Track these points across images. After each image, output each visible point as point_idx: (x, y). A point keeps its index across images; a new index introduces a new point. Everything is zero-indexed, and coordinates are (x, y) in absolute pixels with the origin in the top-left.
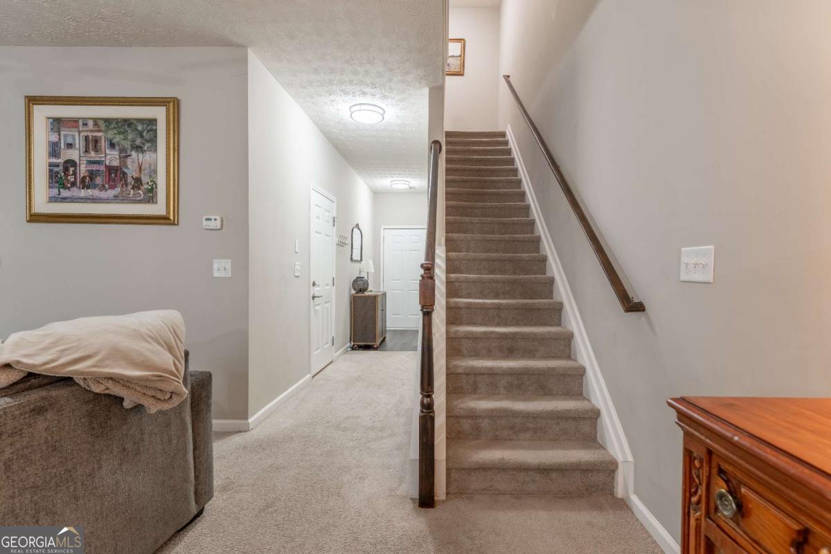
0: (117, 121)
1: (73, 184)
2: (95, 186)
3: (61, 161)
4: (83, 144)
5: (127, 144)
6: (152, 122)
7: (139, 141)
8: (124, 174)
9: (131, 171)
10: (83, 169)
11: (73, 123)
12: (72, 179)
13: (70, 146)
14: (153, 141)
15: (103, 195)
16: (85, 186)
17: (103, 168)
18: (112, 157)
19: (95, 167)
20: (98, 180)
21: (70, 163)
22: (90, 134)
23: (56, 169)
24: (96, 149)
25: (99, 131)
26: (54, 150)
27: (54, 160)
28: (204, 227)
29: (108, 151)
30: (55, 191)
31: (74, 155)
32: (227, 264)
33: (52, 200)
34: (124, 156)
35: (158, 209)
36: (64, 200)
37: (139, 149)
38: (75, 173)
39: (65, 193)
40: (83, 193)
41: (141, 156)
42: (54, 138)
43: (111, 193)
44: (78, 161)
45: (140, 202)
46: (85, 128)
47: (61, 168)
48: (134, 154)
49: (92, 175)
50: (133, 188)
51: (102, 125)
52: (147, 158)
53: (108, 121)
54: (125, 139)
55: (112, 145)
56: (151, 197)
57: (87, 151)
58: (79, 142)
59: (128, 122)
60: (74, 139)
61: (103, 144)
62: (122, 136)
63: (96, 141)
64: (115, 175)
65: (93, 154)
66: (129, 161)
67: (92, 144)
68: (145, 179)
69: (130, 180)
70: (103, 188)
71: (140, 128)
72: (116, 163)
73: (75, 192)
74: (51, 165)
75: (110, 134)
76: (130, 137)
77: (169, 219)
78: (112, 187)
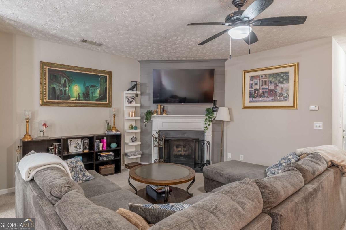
0: (273, 74)
1: (257, 96)
2: (265, 97)
3: (253, 89)
4: (261, 83)
5: (277, 82)
6: (287, 73)
7: (281, 80)
8: (276, 92)
9: (278, 91)
10: (261, 92)
11: (258, 77)
12: (257, 95)
13: (256, 84)
14: (288, 79)
15: (268, 99)
16: (261, 97)
17: (267, 90)
18: (271, 87)
19: (265, 90)
20: (266, 95)
21: (257, 90)
22: (263, 80)
23: (251, 92)
24: (266, 84)
25: (267, 78)
26: (251, 86)
27: (251, 89)
28: (310, 110)
29: (270, 85)
30: (251, 99)
31: (258, 87)
33: (250, 102)
34: (276, 85)
35: (290, 103)
36: (254, 101)
37: (282, 83)
38: (258, 93)
39: (254, 99)
40: (261, 99)
41: (282, 85)
42: (251, 82)
43: (271, 99)
44: (259, 89)
45: (281, 101)
46: (262, 78)
47: (253, 91)
48: (280, 85)
49: (264, 93)
50: (279, 96)
51: (268, 76)
52: (285, 85)
53: (270, 75)
54: (276, 80)
55: (271, 83)
57: (262, 85)
58: (259, 83)
59: (278, 74)
60: (258, 82)
61: (268, 82)
62: (275, 79)
63: (265, 82)
64: (272, 93)
65: (264, 86)
66: (277, 87)
67: (264, 83)
68: (283, 93)
69: (278, 94)
70: (268, 97)
71: (282, 75)
72: (272, 88)
73: (258, 99)
74: (250, 91)
75: (271, 79)
76: (278, 79)
77: (294, 107)
78: (271, 97)
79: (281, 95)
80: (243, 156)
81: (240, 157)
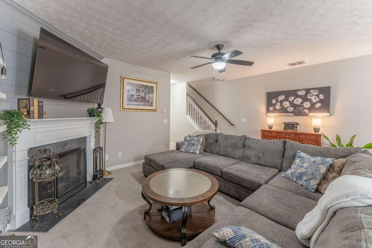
0: (144, 86)
1: (133, 101)
2: (138, 102)
3: (130, 94)
4: (136, 90)
5: (146, 92)
6: (153, 87)
7: (149, 91)
8: (146, 99)
9: (147, 99)
10: (135, 97)
11: (133, 84)
12: (132, 99)
13: (132, 91)
14: (152, 91)
15: (140, 104)
16: (136, 101)
17: (140, 97)
18: (142, 94)
19: (138, 97)
20: (139, 100)
21: (132, 95)
22: (137, 88)
23: (129, 96)
24: (139, 92)
25: (140, 88)
26: (128, 91)
27: (128, 94)
28: (163, 112)
29: (142, 93)
30: (128, 102)
32: (166, 120)
33: (128, 104)
34: (146, 95)
35: (154, 108)
36: (131, 105)
37: (149, 93)
38: (133, 98)
39: (131, 103)
40: (136, 103)
41: (149, 95)
42: (128, 88)
43: (142, 103)
44: (134, 94)
45: (149, 106)
46: (136, 86)
47: (130, 96)
48: (148, 94)
49: (138, 98)
50: (148, 102)
51: (141, 86)
52: (151, 95)
53: (142, 85)
54: (146, 90)
55: (143, 92)
56: (151, 105)
57: (136, 92)
59: (147, 86)
60: (133, 89)
61: (141, 91)
62: (145, 90)
63: (139, 90)
64: (143, 99)
65: (138, 93)
66: (147, 96)
67: (138, 91)
68: (150, 101)
69: (147, 100)
70: (140, 102)
71: (149, 88)
72: (143, 96)
73: (133, 103)
75: (143, 89)
76: (147, 90)
77: (156, 110)
78: (143, 102)
79: (148, 101)
80: (120, 153)
81: (118, 155)
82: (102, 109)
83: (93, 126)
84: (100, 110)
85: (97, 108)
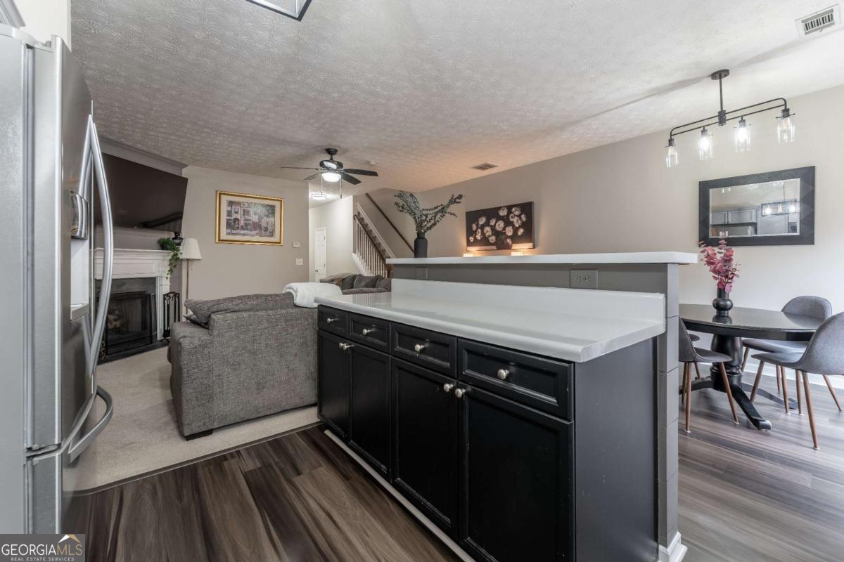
1: (238, 228)
2: (247, 229)
4: (242, 212)
5: (262, 214)
6: (274, 207)
7: (267, 213)
8: (261, 225)
9: (264, 225)
10: (242, 223)
11: (239, 203)
12: (237, 226)
13: (237, 213)
14: (273, 213)
15: (251, 233)
16: (242, 228)
17: (251, 223)
18: (255, 219)
19: (247, 222)
20: (249, 227)
21: (236, 220)
22: (245, 208)
24: (248, 215)
25: (250, 208)
26: (229, 214)
28: (294, 247)
29: (253, 216)
30: (229, 231)
31: (239, 217)
32: (302, 260)
33: (228, 234)
35: (276, 239)
37: (267, 216)
38: (238, 224)
39: (234, 232)
40: (242, 232)
41: (268, 219)
42: (229, 209)
43: (254, 232)
45: (267, 236)
46: (243, 206)
48: (265, 218)
49: (246, 225)
50: (264, 231)
52: (271, 220)
55: (255, 214)
56: (272, 234)
57: (244, 215)
58: (240, 211)
60: (238, 210)
61: (251, 213)
62: (259, 211)
64: (256, 226)
65: (246, 216)
66: (263, 220)
67: (247, 212)
68: (270, 228)
69: (263, 227)
70: (251, 230)
71: (267, 209)
72: (257, 221)
73: (238, 231)
74: (227, 220)
75: (255, 209)
76: (263, 211)
77: (280, 243)
78: (255, 230)
79: (266, 229)
82: (182, 239)
83: (167, 263)
84: (177, 241)
85: (173, 239)
